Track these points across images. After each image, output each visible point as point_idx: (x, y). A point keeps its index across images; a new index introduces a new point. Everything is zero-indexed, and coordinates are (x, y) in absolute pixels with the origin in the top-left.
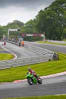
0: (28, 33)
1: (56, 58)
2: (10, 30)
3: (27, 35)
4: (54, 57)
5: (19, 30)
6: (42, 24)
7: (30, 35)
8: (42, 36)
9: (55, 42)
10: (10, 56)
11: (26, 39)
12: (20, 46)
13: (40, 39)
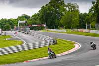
0: (33, 24)
1: (55, 42)
2: (20, 22)
4: (54, 42)
5: (26, 22)
7: (35, 26)
8: (44, 26)
9: (54, 30)
11: (32, 28)
12: (27, 34)
13: (43, 28)
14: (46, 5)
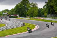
2: (4, 13)
3: (11, 15)
4: (23, 25)
5: (7, 13)
6: (17, 10)
8: (18, 15)
9: (23, 18)
10: (4, 25)
11: (11, 17)
12: (8, 20)
13: (17, 17)
14: (19, 4)
